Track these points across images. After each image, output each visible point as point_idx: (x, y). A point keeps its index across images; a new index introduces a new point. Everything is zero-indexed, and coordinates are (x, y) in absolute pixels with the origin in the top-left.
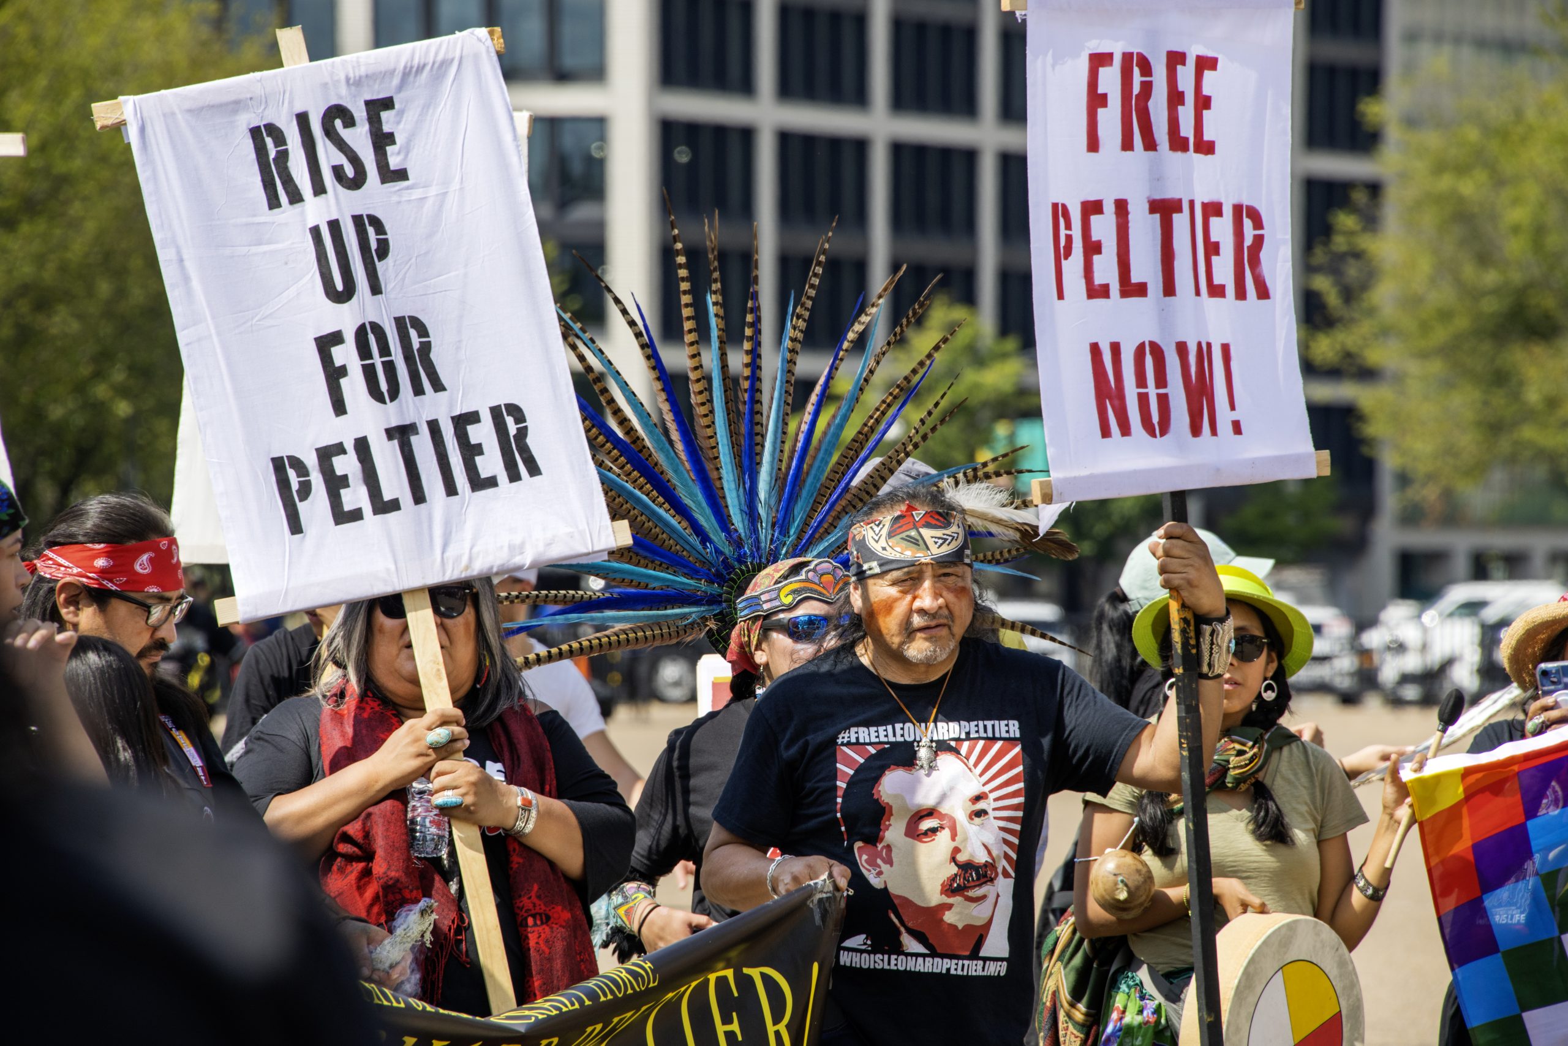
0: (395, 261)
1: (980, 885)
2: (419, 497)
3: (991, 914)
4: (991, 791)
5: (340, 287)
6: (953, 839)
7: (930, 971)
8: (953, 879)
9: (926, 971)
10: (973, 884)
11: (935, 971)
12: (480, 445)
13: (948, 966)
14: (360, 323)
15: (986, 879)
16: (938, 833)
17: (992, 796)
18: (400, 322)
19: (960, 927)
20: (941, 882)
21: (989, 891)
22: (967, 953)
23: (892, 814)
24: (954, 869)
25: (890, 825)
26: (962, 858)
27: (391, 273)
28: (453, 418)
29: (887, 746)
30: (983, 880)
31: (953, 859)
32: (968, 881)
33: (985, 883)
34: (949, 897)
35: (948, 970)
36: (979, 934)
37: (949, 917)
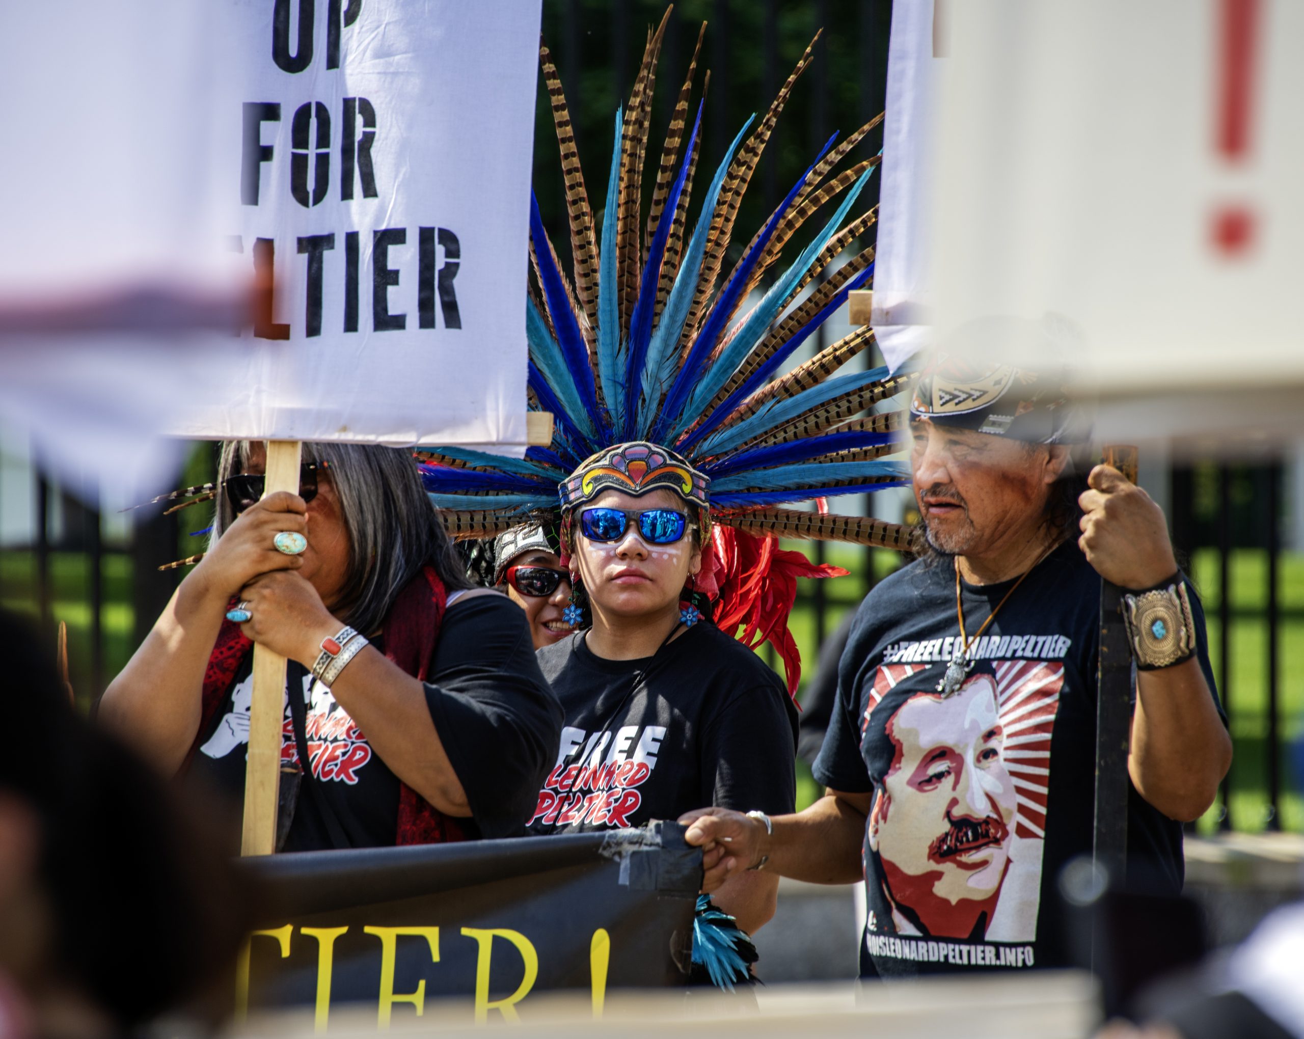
0: (361, 28)
1: (978, 848)
2: (313, 329)
3: (996, 884)
4: (1006, 726)
5: (293, 51)
6: (954, 788)
7: (926, 959)
8: (943, 840)
9: (921, 959)
10: (966, 846)
11: (932, 959)
12: (396, 272)
13: (945, 953)
14: (304, 101)
15: (986, 840)
16: (943, 780)
17: (1006, 731)
18: (348, 104)
19: (954, 902)
20: (929, 843)
21: (992, 855)
22: (966, 936)
23: (902, 755)
24: (946, 827)
25: (900, 768)
26: (957, 812)
27: (353, 44)
28: (375, 232)
29: (928, 667)
30: (981, 841)
31: (948, 814)
32: (962, 842)
33: (986, 844)
34: (938, 862)
35: (946, 957)
36: (980, 912)
37: (940, 889)
